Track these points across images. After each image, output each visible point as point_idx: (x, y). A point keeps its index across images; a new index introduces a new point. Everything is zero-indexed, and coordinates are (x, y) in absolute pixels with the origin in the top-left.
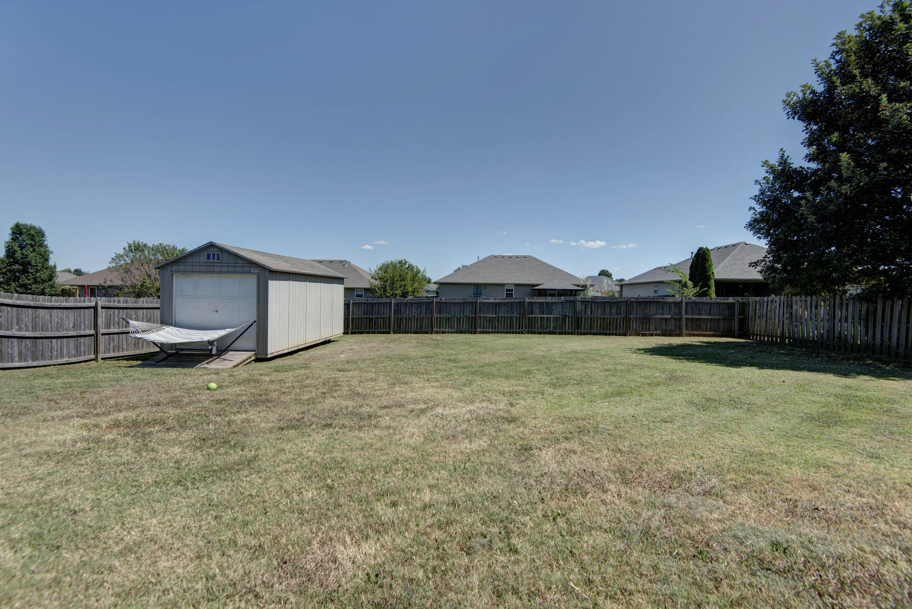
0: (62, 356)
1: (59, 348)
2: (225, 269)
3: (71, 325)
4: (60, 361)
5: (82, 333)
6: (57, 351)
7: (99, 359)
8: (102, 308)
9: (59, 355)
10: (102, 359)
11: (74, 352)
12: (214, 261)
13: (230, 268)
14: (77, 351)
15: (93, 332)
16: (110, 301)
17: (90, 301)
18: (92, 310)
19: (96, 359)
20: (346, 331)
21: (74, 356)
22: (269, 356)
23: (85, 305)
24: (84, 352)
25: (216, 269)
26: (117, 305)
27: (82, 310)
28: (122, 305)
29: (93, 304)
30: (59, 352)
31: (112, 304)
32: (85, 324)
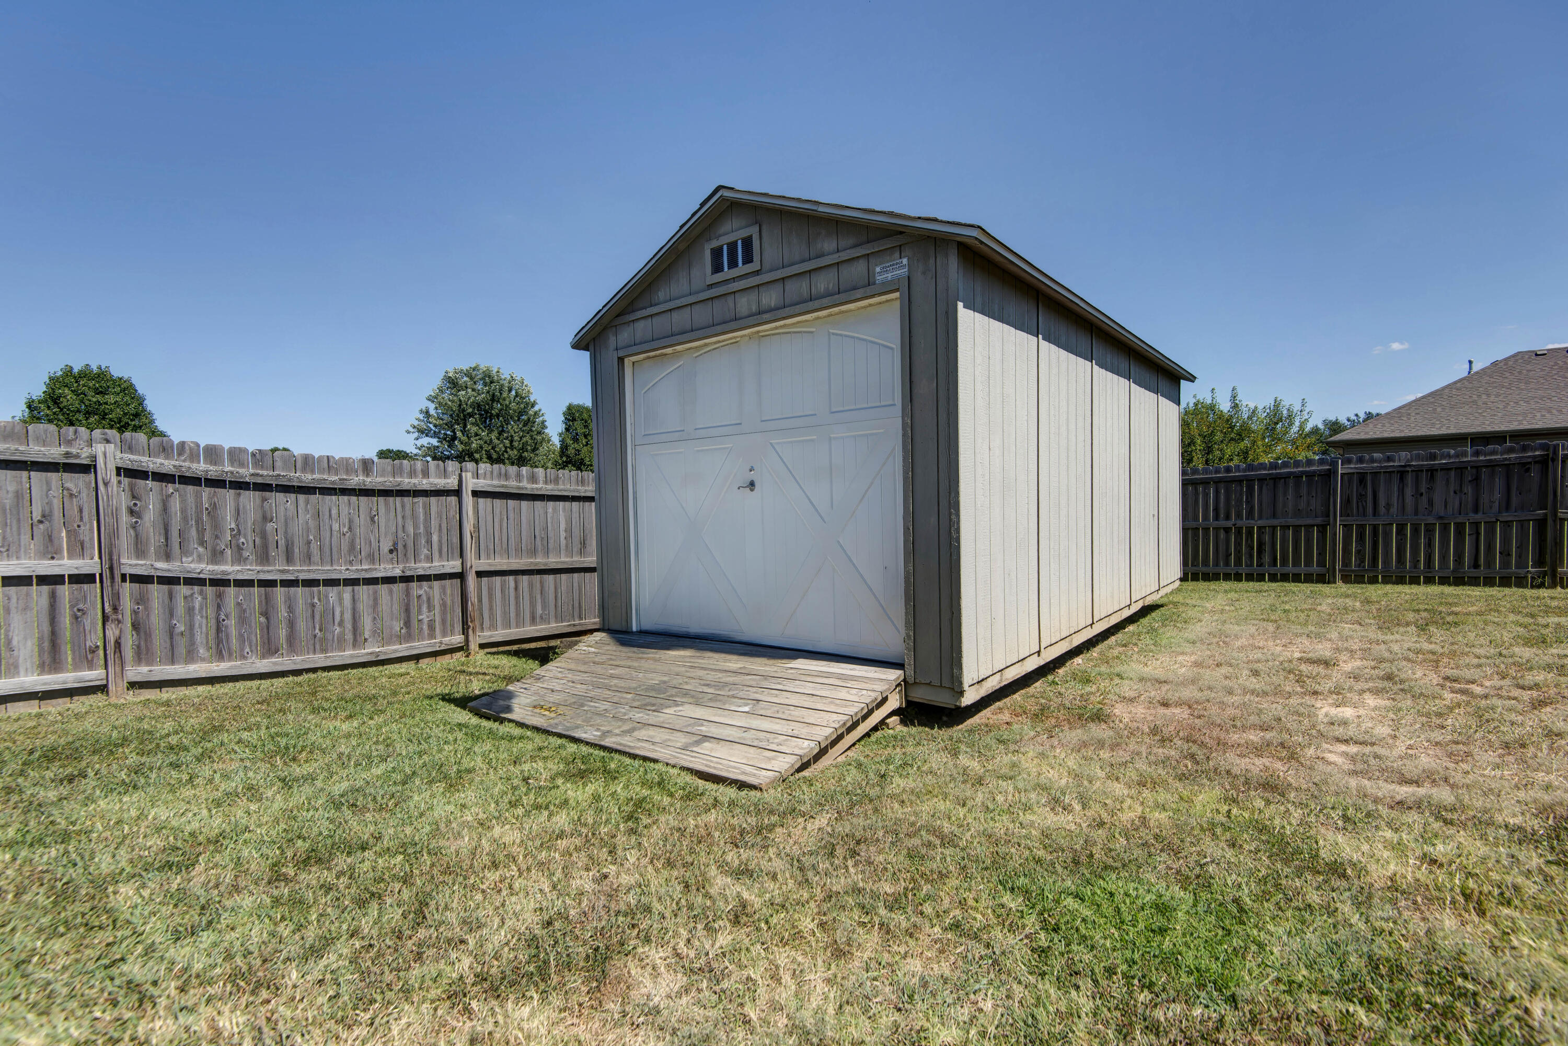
0: (357, 640)
1: (348, 616)
2: (770, 298)
3: (386, 546)
4: (349, 655)
5: (422, 567)
6: (341, 624)
7: (473, 646)
8: (475, 494)
9: (349, 636)
10: (482, 646)
11: (397, 626)
12: (735, 272)
13: (791, 286)
14: (407, 624)
15: (453, 566)
16: (507, 476)
17: (445, 474)
18: (453, 500)
19: (464, 648)
20: (1191, 569)
21: (400, 639)
22: (969, 698)
23: (424, 484)
24: (431, 627)
25: (745, 304)
26: (528, 487)
27: (420, 500)
28: (540, 487)
29: (451, 482)
30: (349, 625)
31: (512, 485)
32: (429, 542)
